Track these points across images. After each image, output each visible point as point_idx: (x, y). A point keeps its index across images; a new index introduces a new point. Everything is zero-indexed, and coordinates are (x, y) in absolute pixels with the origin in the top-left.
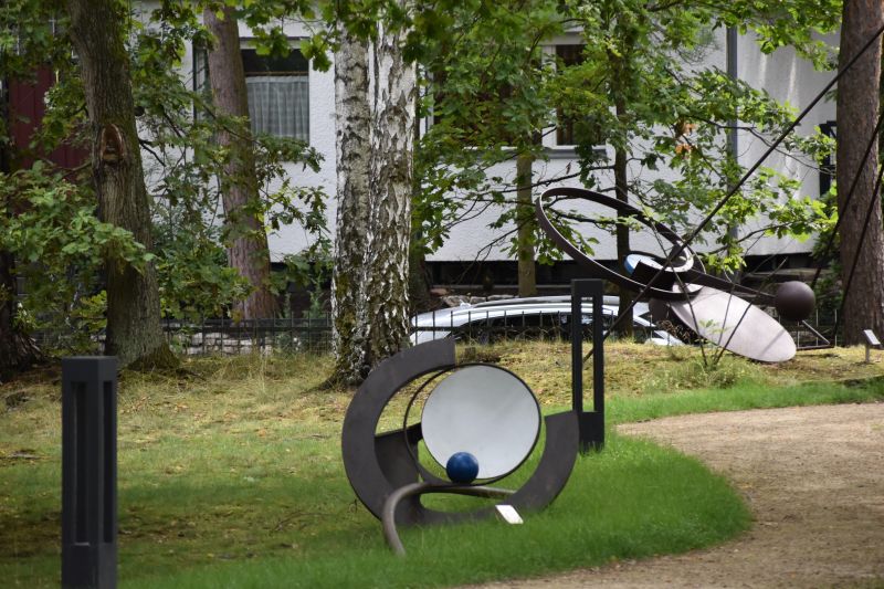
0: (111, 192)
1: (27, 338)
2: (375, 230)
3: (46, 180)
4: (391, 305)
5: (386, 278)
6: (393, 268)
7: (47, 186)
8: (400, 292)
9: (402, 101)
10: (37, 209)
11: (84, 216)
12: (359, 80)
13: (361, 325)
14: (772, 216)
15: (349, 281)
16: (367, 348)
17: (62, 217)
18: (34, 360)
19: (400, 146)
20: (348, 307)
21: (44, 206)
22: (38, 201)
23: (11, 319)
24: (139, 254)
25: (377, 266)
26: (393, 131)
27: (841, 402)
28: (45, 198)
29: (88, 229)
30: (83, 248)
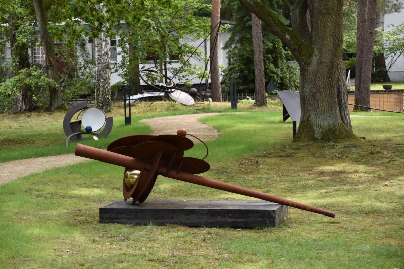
0: (50, 72)
1: (35, 103)
2: (103, 79)
3: (36, 69)
4: (107, 95)
5: (105, 89)
6: (107, 87)
7: (36, 71)
8: (109, 92)
9: (107, 52)
10: (33, 76)
11: (43, 77)
12: (100, 47)
13: (101, 99)
14: (197, 74)
15: (98, 90)
16: (102, 104)
17: (39, 77)
18: (36, 107)
19: (107, 61)
20: (98, 95)
21: (35, 75)
22: (33, 74)
23: (32, 99)
24: (55, 85)
25: (103, 87)
26: (106, 58)
27: (195, 113)
28: (35, 73)
29: (44, 80)
30: (43, 84)
